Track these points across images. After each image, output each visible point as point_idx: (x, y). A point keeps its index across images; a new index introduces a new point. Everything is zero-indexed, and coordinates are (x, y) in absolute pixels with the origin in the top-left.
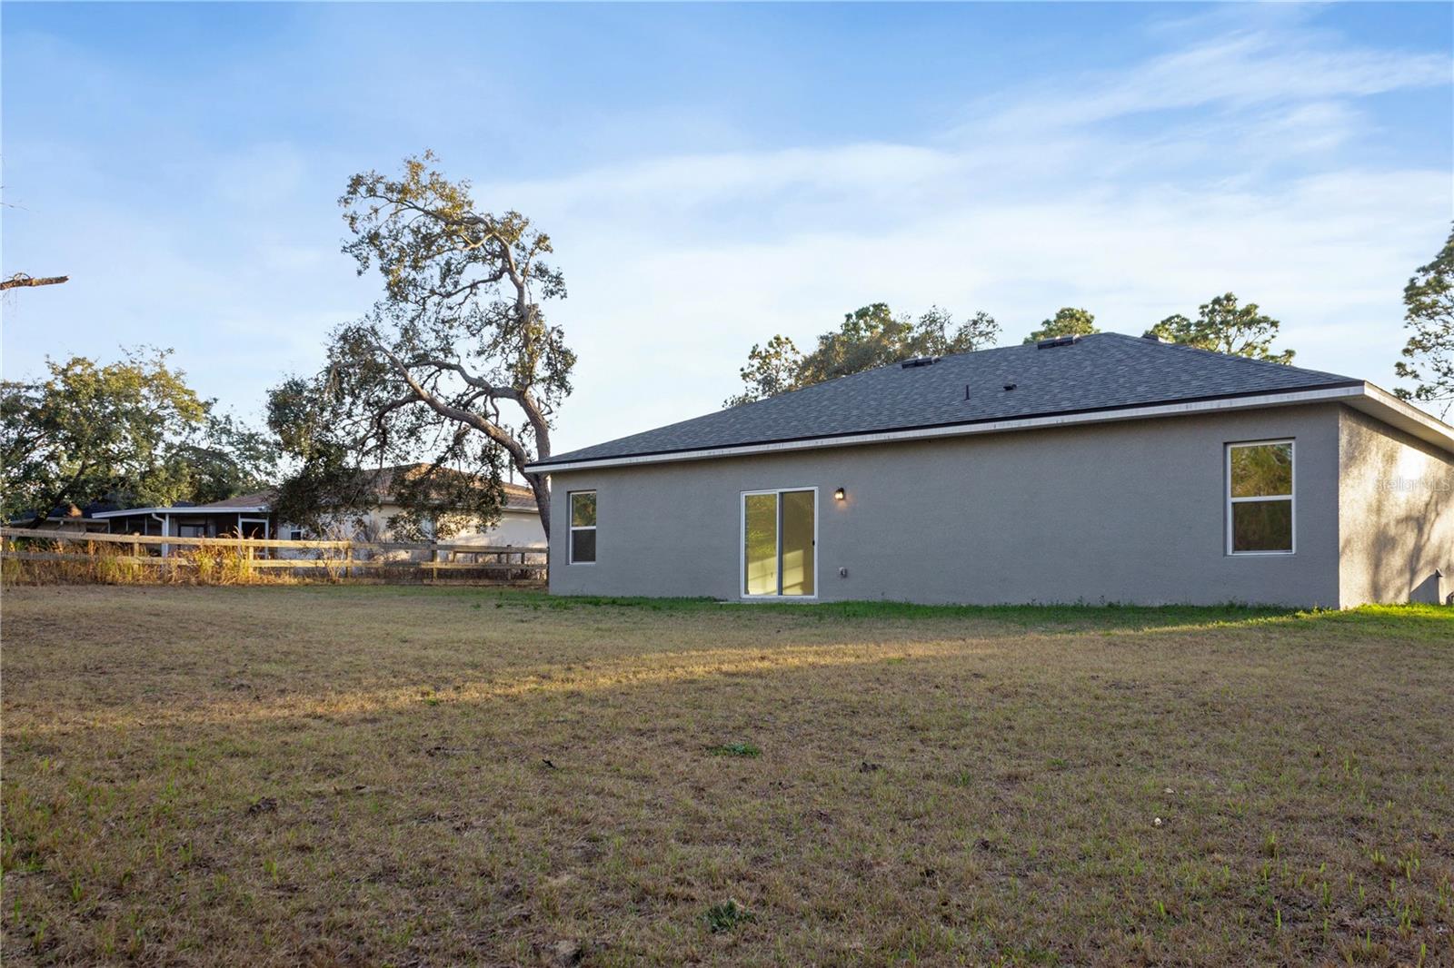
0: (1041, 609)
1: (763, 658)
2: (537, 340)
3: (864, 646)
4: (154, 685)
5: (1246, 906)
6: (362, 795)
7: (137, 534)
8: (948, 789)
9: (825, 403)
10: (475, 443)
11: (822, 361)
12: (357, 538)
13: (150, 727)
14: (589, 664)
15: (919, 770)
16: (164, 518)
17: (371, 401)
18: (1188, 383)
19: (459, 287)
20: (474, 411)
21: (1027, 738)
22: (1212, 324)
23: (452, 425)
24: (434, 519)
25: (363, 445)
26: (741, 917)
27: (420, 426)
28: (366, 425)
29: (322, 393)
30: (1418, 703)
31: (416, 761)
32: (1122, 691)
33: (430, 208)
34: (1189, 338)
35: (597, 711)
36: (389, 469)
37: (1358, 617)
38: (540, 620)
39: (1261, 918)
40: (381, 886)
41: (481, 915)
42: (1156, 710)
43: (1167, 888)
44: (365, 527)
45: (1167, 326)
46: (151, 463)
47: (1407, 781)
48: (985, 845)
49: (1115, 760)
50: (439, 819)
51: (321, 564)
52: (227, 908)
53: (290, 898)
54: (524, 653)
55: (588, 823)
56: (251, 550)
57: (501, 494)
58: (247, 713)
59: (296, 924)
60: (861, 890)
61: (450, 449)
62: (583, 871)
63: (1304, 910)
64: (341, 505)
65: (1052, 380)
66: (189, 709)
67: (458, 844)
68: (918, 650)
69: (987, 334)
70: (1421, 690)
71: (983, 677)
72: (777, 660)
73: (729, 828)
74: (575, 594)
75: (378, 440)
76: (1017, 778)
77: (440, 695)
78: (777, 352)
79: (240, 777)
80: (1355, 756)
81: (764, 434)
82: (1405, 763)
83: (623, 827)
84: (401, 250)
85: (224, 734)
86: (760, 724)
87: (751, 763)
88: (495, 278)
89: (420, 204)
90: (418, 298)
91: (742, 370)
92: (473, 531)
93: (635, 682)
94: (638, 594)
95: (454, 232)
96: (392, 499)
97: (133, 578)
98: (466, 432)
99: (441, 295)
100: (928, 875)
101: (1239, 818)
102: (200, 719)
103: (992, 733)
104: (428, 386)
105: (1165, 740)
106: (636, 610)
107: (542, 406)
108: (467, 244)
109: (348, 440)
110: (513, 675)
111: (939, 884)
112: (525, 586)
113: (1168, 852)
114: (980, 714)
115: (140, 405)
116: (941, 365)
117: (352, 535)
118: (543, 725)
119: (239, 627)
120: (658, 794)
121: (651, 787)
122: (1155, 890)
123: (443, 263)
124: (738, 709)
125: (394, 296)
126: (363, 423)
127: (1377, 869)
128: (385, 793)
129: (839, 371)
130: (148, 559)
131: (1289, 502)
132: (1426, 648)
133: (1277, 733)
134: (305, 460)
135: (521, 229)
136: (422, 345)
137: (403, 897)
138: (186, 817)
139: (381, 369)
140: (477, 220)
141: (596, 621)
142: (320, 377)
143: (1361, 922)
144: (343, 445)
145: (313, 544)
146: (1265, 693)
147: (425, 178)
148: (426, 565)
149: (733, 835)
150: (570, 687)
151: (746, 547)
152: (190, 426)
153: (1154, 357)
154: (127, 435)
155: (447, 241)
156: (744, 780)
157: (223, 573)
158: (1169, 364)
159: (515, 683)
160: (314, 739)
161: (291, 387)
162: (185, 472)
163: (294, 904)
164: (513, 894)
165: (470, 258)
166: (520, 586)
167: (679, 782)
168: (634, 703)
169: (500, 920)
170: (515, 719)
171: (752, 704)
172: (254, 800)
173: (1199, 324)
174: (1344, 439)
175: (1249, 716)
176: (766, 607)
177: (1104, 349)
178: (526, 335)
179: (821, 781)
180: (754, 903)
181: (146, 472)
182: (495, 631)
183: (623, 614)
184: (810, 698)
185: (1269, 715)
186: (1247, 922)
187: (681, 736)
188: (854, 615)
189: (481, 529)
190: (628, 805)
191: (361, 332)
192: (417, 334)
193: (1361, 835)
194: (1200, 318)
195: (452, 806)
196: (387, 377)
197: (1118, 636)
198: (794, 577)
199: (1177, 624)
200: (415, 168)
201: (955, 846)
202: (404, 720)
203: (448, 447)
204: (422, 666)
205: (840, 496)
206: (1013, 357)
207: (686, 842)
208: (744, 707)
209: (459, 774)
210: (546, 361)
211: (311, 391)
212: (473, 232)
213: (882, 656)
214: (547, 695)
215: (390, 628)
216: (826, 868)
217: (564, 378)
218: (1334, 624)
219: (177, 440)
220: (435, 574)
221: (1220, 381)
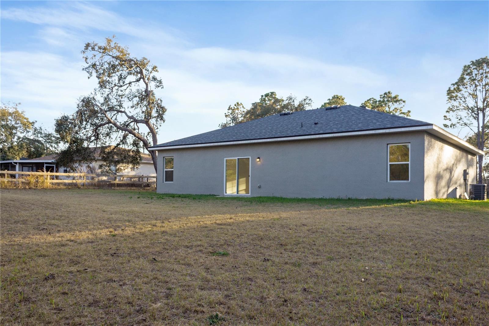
0: (326, 200)
1: (231, 218)
2: (153, 103)
3: (266, 214)
4: (11, 228)
5: (391, 312)
6: (87, 272)
7: (6, 170)
8: (293, 268)
9: (253, 127)
10: (130, 139)
11: (253, 112)
12: (88, 172)
13: (9, 245)
14: (170, 220)
15: (283, 261)
16: (17, 164)
17: (93, 123)
18: (375, 123)
19: (125, 84)
20: (130, 127)
21: (320, 248)
22: (384, 101)
23: (122, 132)
24: (116, 166)
25: (90, 139)
26: (220, 319)
27: (111, 133)
28: (91, 132)
29: (75, 120)
30: (449, 235)
31: (107, 258)
32: (352, 231)
33: (114, 55)
34: (376, 106)
35: (172, 238)
36: (99, 148)
37: (431, 203)
38: (153, 203)
39: (396, 316)
40: (92, 308)
41: (128, 319)
42: (363, 238)
43: (365, 305)
44: (91, 168)
45: (369, 102)
46: (12, 144)
47: (445, 264)
48: (305, 290)
49: (349, 256)
50: (114, 281)
51: (74, 181)
52: (35, 317)
53: (59, 313)
54: (147, 216)
55: (168, 282)
56: (49, 176)
57: (140, 157)
58: (45, 239)
59: (60, 324)
60: (262, 308)
61: (121, 141)
62: (165, 301)
63: (411, 313)
64: (82, 160)
65: (330, 121)
66: (24, 238)
67: (121, 291)
68: (284, 215)
69: (309, 104)
70: (450, 230)
71: (306, 225)
72: (236, 219)
73: (217, 284)
74: (166, 193)
75: (95, 137)
76: (316, 263)
77: (116, 232)
78: (237, 108)
79: (42, 265)
80: (428, 255)
81: (232, 138)
82: (445, 257)
83: (180, 284)
84: (104, 70)
85: (36, 248)
86: (229, 243)
87: (225, 258)
88: (138, 81)
89: (111, 53)
90: (110, 87)
91: (225, 114)
92: (129, 170)
93: (186, 227)
94: (188, 193)
95: (123, 64)
96: (100, 158)
97: (5, 186)
98: (127, 135)
99: (118, 86)
100: (285, 302)
101: (390, 278)
102: (28, 242)
103: (308, 246)
104: (114, 118)
105: (366, 249)
106: (187, 199)
107: (155, 126)
108: (128, 68)
109: (84, 137)
110: (143, 225)
111: (289, 305)
112: (148, 190)
113: (366, 292)
114: (304, 239)
115: (8, 123)
116: (293, 115)
117: (86, 171)
118: (153, 244)
119: (44, 206)
120: (193, 271)
121: (191, 268)
122: (361, 306)
123: (119, 75)
124: (222, 237)
125: (101, 86)
126: (90, 131)
127: (434, 297)
128: (95, 271)
129: (258, 116)
130: (10, 179)
131: (408, 164)
132: (452, 214)
133: (403, 246)
134: (68, 144)
135: (147, 64)
136: (111, 104)
137: (100, 312)
138: (22, 282)
139: (96, 112)
140: (131, 60)
141: (173, 203)
142: (74, 115)
143: (429, 317)
144: (83, 139)
145: (71, 174)
146: (399, 231)
147: (112, 45)
148: (113, 182)
149: (219, 286)
150: (163, 229)
151: (226, 176)
152: (27, 130)
153: (364, 114)
154: (3, 133)
155: (120, 67)
156: (223, 265)
157: (38, 185)
158: (369, 116)
159: (143, 228)
160: (70, 250)
161: (64, 118)
162: (25, 147)
163: (60, 316)
164: (140, 311)
165: (129, 73)
166: (146, 190)
167: (200, 266)
168: (185, 236)
169: (135, 321)
170: (143, 242)
171: (227, 236)
172: (47, 274)
173: (379, 101)
174: (426, 143)
175: (394, 240)
176: (233, 199)
177: (348, 111)
178: (149, 101)
179: (250, 265)
180: (225, 313)
181: (10, 147)
182: (137, 207)
183: (183, 201)
184: (246, 233)
185: (401, 240)
186: (392, 318)
187: (202, 248)
188: (263, 202)
189: (133, 169)
190: (182, 275)
191: (89, 99)
192: (109, 99)
193: (430, 284)
194: (380, 99)
195: (119, 276)
196: (98, 115)
197: (352, 210)
198: (243, 187)
199: (371, 206)
200: (109, 41)
201: (295, 290)
202: (103, 242)
203: (121, 140)
204: (110, 221)
205: (258, 160)
206: (317, 113)
207: (202, 289)
208: (224, 237)
209: (122, 263)
210: (156, 110)
211: (71, 120)
212: (130, 64)
213: (272, 217)
214: (155, 232)
215: (99, 206)
216: (250, 299)
217: (162, 117)
218: (423, 206)
219: (22, 136)
220: (116, 185)
221: (386, 123)
